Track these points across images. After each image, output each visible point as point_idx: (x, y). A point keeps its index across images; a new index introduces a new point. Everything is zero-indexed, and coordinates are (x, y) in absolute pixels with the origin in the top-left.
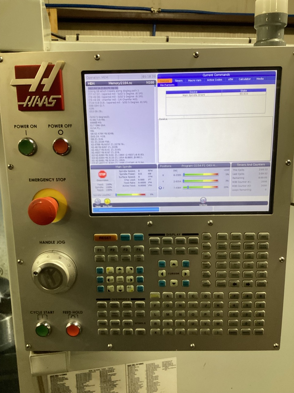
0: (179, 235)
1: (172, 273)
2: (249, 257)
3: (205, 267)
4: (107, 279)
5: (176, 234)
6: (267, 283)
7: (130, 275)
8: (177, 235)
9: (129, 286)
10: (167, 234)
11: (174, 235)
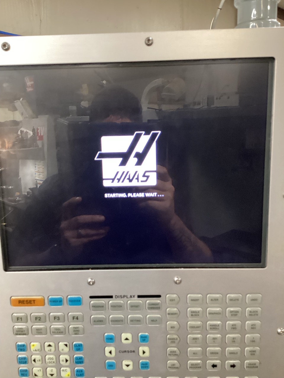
0: (133, 297)
1: (125, 351)
2: (234, 328)
3: (171, 342)
4: (33, 359)
5: (129, 296)
6: (260, 363)
7: (64, 354)
8: (131, 297)
9: (64, 369)
10: (116, 296)
11: (125, 298)
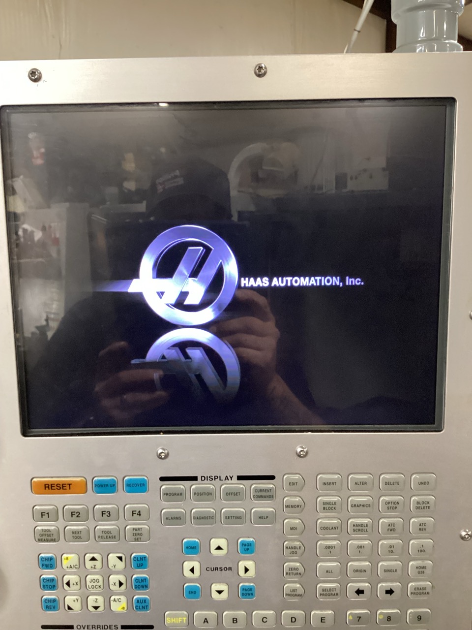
0: (229, 478)
1: (216, 569)
2: (391, 530)
3: (290, 553)
4: (65, 581)
5: (223, 478)
6: (433, 587)
7: (118, 573)
9: (117, 597)
10: (202, 477)
11: (218, 480)
